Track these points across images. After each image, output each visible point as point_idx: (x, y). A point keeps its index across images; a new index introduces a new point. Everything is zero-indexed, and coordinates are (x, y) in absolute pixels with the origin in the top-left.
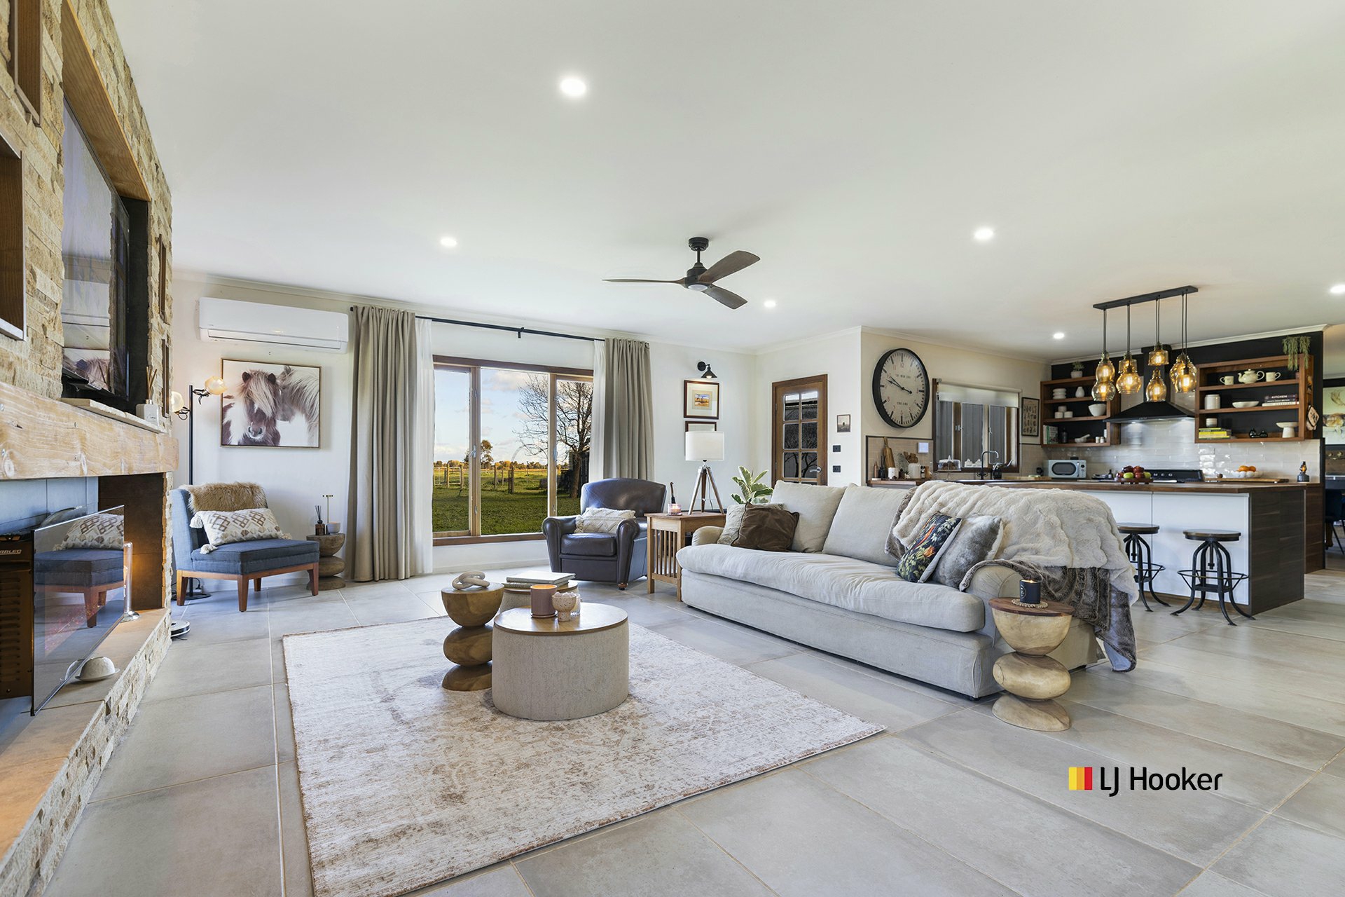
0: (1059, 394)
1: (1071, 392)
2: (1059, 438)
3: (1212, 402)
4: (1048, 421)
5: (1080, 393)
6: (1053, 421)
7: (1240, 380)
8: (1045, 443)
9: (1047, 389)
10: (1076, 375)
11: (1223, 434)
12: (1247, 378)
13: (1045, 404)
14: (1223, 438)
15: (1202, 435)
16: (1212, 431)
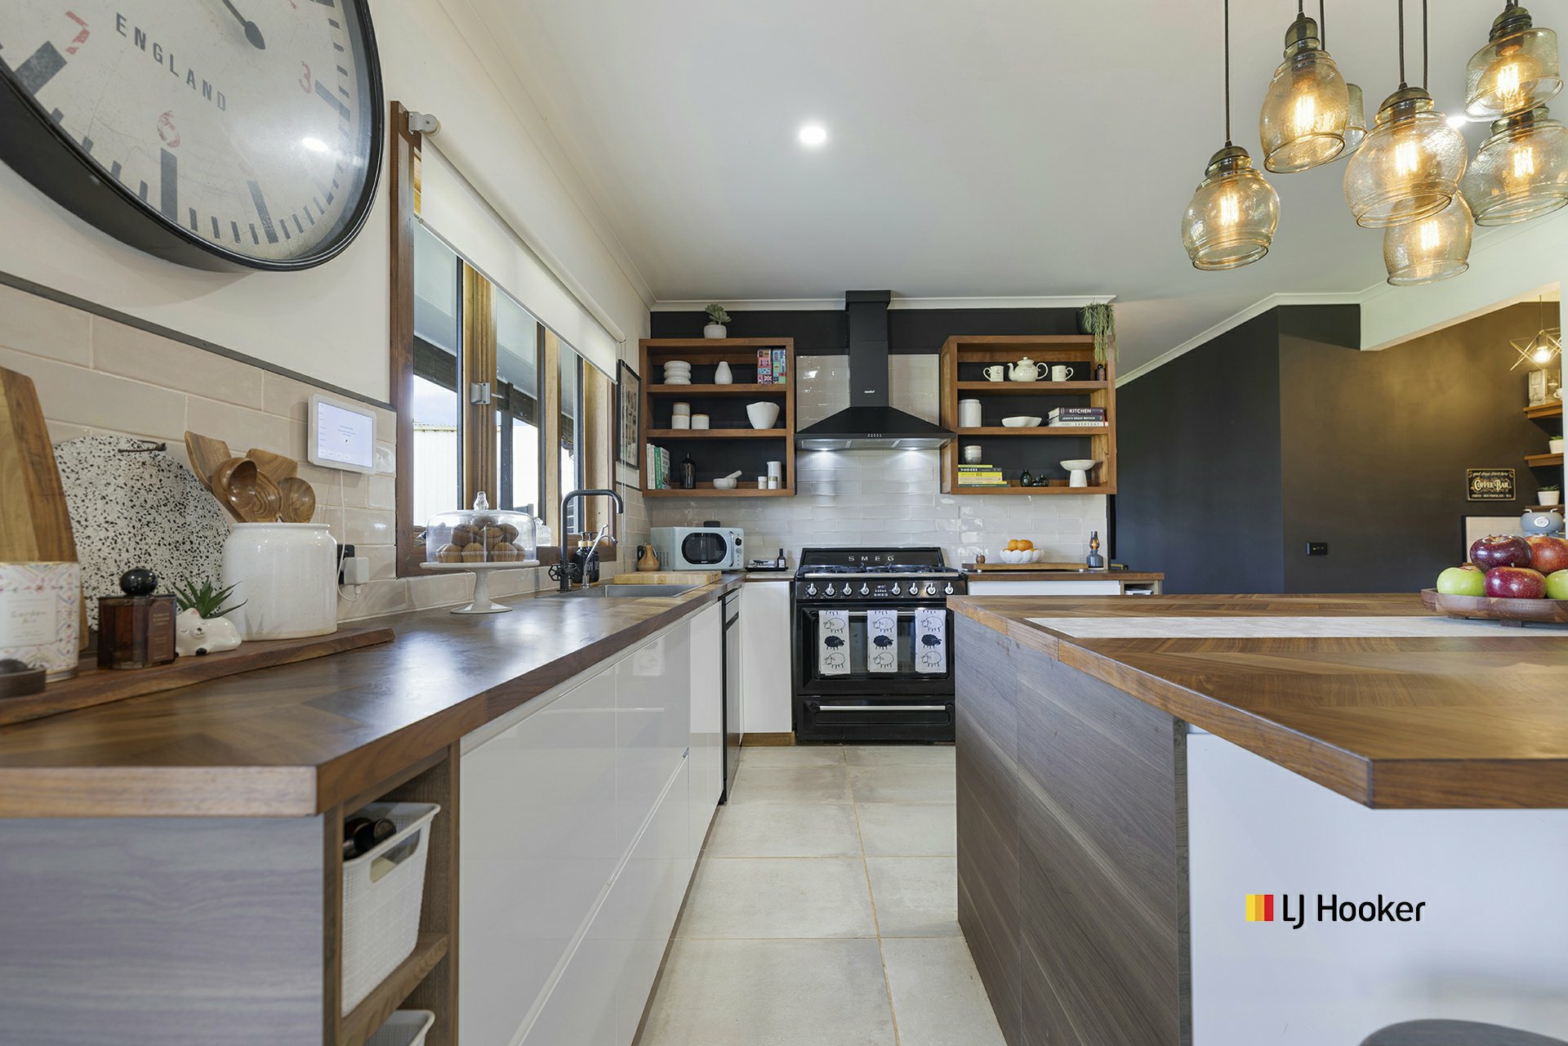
0: (678, 373)
1: (702, 372)
2: (675, 478)
3: (971, 414)
4: (658, 433)
5: (724, 375)
6: (671, 434)
7: (1013, 375)
8: (651, 486)
9: (655, 359)
10: (715, 332)
11: (996, 478)
12: (1024, 372)
13: (649, 394)
14: (998, 485)
15: (965, 478)
16: (979, 470)
